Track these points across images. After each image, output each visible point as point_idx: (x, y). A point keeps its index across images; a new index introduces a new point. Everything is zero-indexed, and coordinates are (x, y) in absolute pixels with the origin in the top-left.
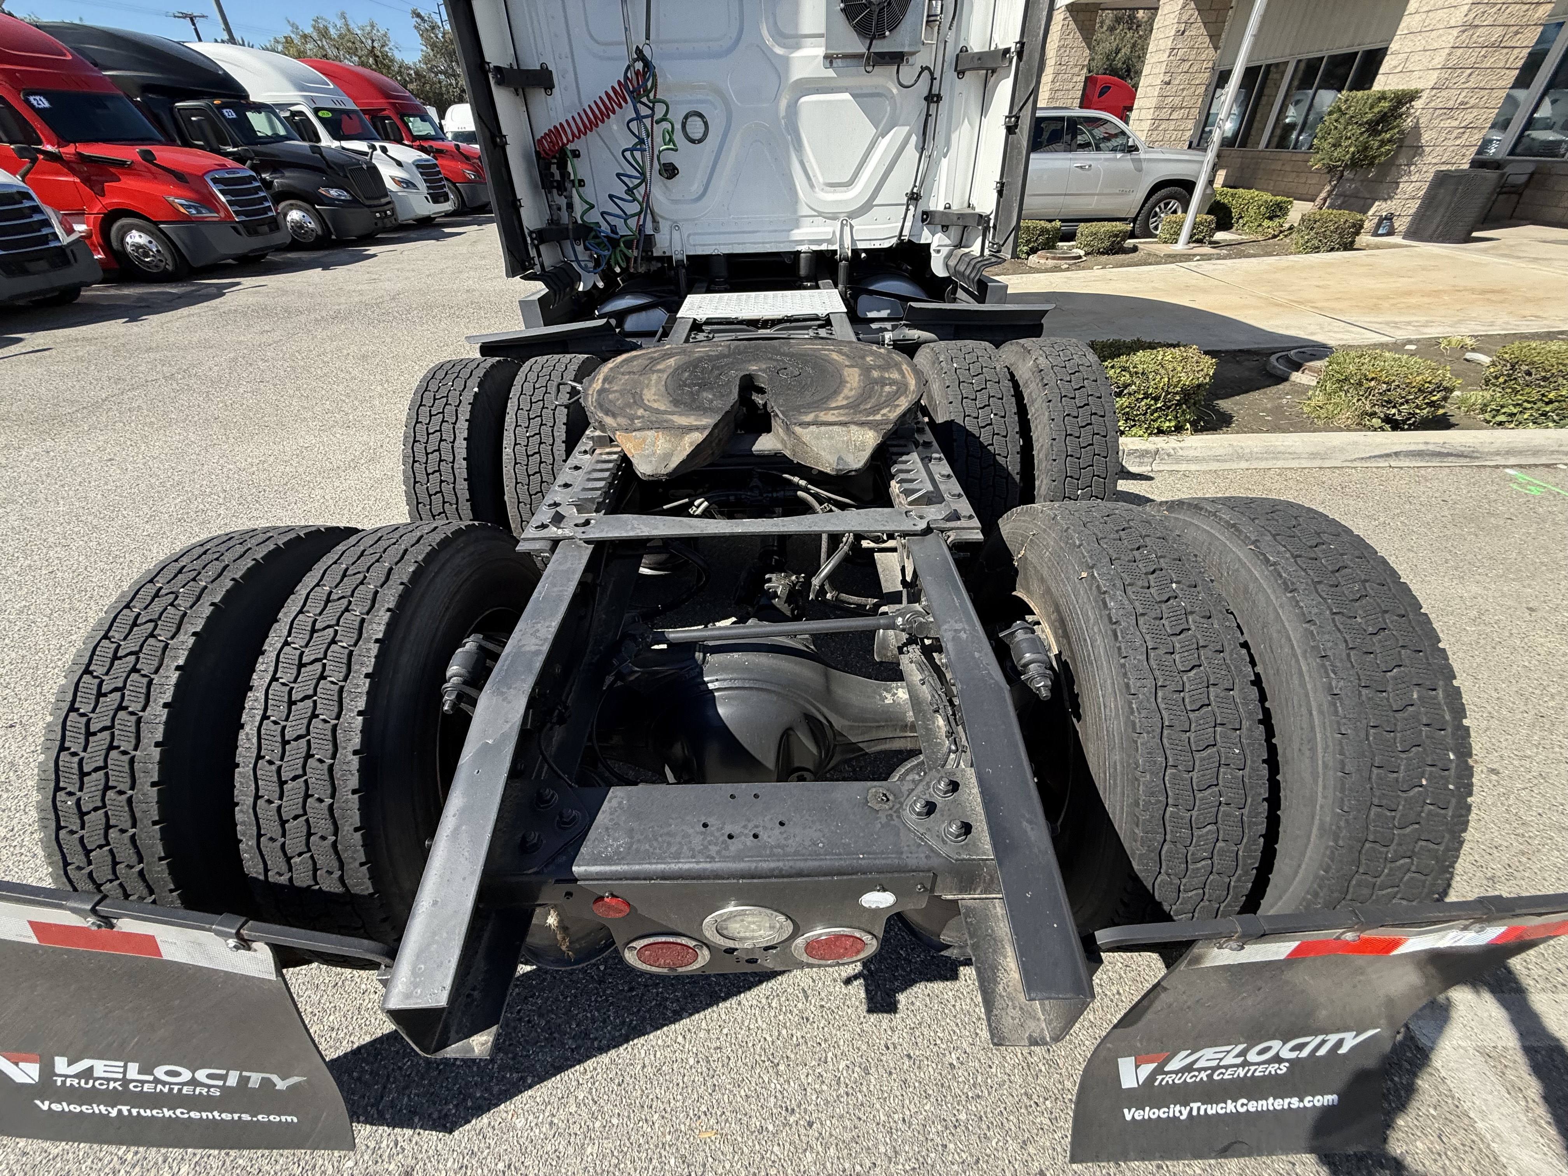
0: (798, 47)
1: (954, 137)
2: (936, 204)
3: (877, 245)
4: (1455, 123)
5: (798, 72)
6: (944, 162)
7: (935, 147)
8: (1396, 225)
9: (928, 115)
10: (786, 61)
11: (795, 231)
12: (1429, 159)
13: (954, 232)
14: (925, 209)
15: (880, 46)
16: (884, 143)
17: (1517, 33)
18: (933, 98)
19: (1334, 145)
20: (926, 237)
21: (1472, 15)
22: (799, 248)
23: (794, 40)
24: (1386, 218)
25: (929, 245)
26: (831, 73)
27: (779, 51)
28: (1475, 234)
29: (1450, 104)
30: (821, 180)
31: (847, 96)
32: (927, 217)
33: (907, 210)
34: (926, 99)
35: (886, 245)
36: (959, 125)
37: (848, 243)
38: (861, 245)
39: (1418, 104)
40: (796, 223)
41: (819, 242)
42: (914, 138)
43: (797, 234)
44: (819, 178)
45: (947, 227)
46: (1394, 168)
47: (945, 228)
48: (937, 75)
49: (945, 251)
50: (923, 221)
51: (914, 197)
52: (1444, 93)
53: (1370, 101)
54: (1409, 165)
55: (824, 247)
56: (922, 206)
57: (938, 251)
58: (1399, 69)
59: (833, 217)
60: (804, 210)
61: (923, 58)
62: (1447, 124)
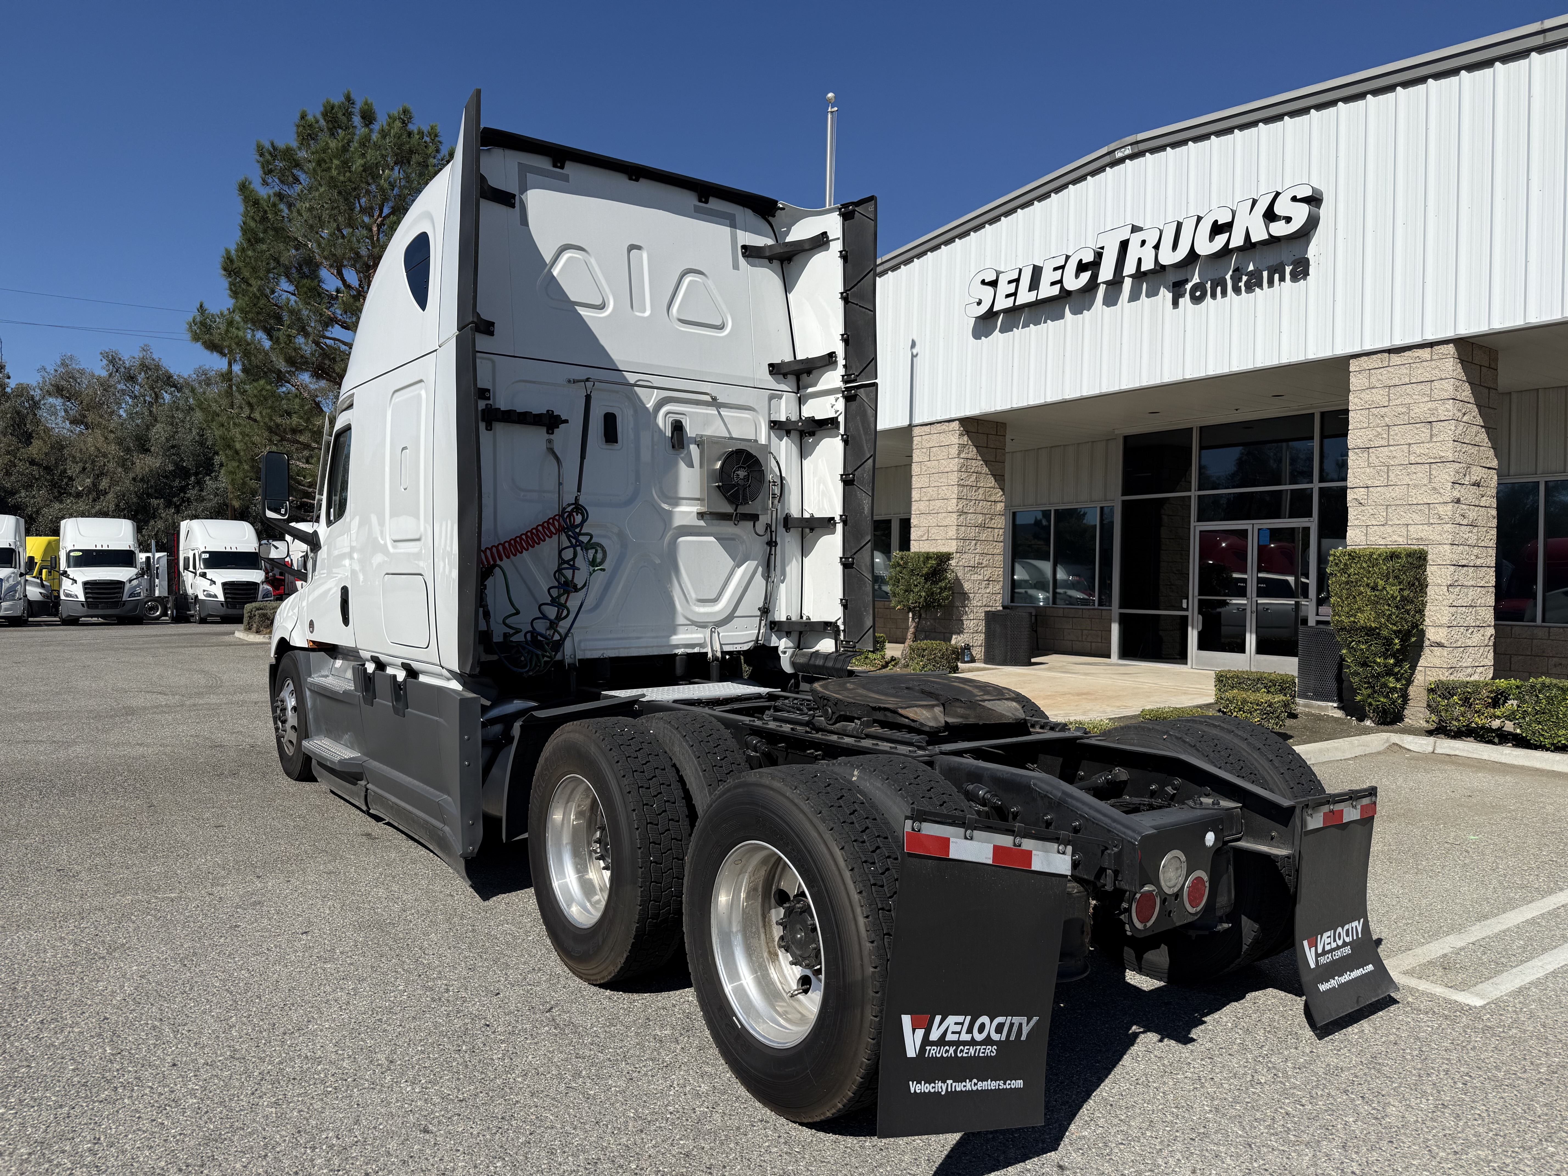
0: (677, 504)
1: (788, 569)
2: (781, 615)
3: (738, 648)
4: (980, 577)
5: (678, 522)
6: (783, 587)
7: (775, 576)
8: (974, 653)
9: (770, 554)
10: (670, 514)
11: (674, 637)
12: (975, 603)
13: (795, 636)
14: (772, 619)
15: (743, 509)
16: (740, 572)
17: (992, 519)
18: (772, 544)
19: (906, 591)
20: (774, 641)
21: (960, 506)
22: (676, 651)
23: (676, 501)
24: (965, 648)
25: (777, 647)
26: (702, 523)
27: (666, 507)
28: (1033, 660)
29: (972, 563)
30: (694, 596)
31: (712, 539)
32: (775, 626)
33: (761, 620)
34: (767, 543)
35: (746, 647)
36: (790, 561)
37: (717, 647)
38: (727, 648)
39: (953, 562)
40: (674, 631)
41: (693, 646)
42: (760, 569)
43: (677, 639)
44: (693, 595)
45: (790, 632)
46: (955, 609)
47: (788, 634)
48: (773, 529)
49: (789, 652)
50: (771, 629)
51: (765, 611)
52: (965, 556)
53: (922, 559)
54: (964, 606)
55: (696, 650)
56: (770, 619)
57: (785, 653)
58: (925, 537)
59: (702, 625)
60: (681, 620)
61: (764, 520)
62: (975, 577)
